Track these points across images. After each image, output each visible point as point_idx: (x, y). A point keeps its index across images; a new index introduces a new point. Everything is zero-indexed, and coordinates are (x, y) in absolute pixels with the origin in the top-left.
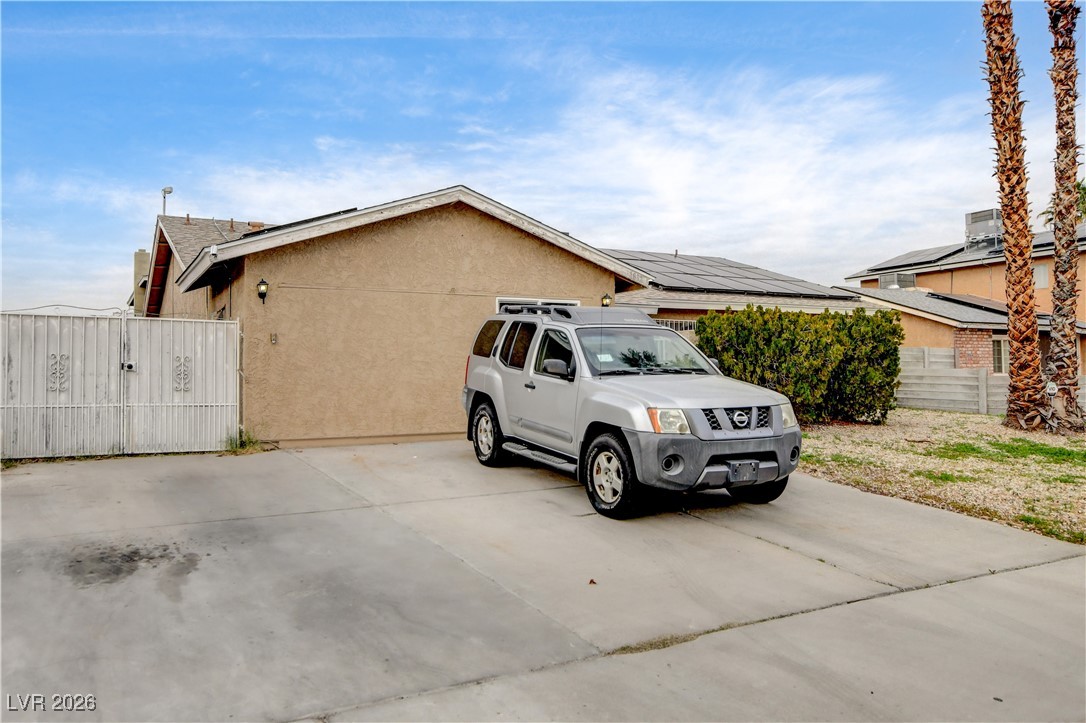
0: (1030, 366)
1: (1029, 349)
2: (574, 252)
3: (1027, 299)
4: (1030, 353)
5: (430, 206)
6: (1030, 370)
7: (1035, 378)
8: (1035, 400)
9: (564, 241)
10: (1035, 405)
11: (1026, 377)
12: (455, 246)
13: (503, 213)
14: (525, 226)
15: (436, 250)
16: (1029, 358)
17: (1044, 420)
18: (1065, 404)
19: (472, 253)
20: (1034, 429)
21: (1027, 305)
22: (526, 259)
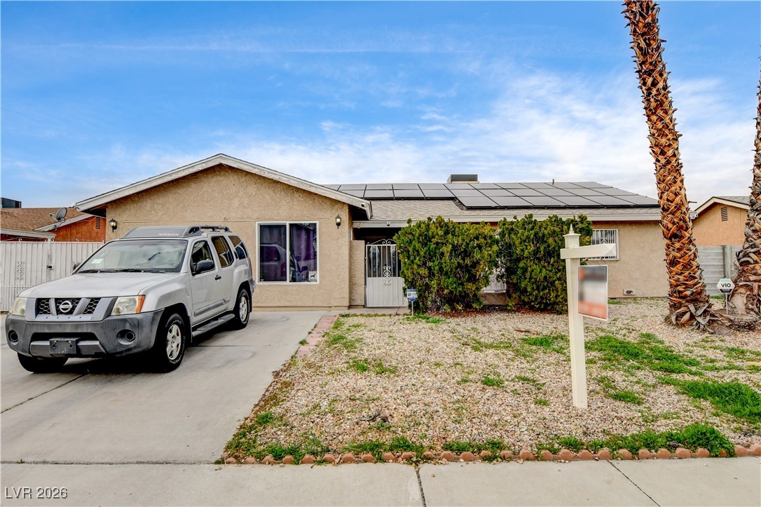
0: (679, 262)
1: (677, 245)
2: (303, 188)
3: (672, 196)
4: (679, 250)
5: (200, 169)
6: (679, 267)
7: (686, 274)
8: (686, 296)
9: (295, 182)
10: (687, 301)
11: (677, 274)
12: (229, 191)
13: (250, 168)
14: (266, 175)
15: (216, 195)
16: (678, 255)
17: (692, 317)
18: (745, 301)
19: (240, 195)
20: (683, 325)
21: (672, 202)
22: (278, 196)
